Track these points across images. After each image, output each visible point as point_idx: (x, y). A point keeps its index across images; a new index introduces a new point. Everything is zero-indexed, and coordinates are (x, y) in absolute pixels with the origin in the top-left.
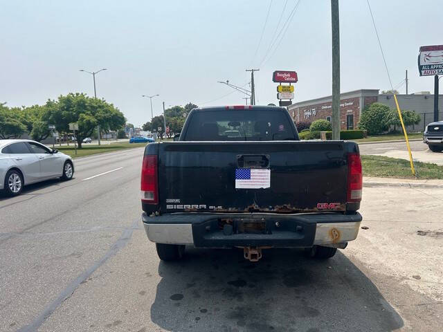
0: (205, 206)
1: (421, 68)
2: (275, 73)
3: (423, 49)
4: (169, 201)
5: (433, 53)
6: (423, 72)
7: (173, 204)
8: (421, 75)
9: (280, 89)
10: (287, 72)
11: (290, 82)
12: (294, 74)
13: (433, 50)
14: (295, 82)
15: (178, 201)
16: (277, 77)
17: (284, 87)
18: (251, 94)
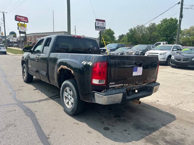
0: (122, 84)
1: (96, 27)
2: (16, 16)
3: (97, 20)
4: (111, 83)
5: (100, 22)
6: (97, 29)
7: (112, 85)
8: (96, 30)
9: (19, 25)
10: (23, 17)
11: (25, 22)
12: (26, 19)
13: (100, 21)
14: (27, 22)
15: (114, 83)
16: (17, 18)
17: (21, 24)
18: (3, 25)
